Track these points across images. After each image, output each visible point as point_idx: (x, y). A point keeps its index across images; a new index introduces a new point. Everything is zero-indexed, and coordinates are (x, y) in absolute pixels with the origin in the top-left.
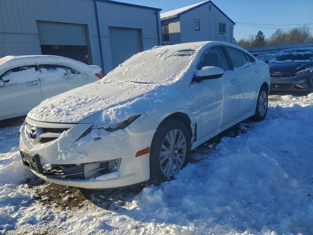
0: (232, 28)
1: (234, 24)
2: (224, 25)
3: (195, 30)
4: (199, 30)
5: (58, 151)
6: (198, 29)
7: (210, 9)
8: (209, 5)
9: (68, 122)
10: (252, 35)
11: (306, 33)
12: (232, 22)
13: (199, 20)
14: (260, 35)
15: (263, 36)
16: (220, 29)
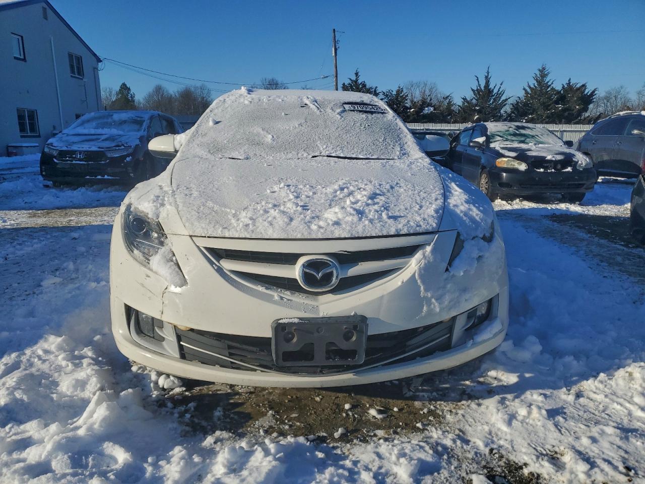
0: (95, 69)
1: (99, 60)
2: (79, 59)
3: (16, 58)
4: (24, 60)
5: (422, 294)
6: (22, 57)
7: (46, 18)
8: (43, 7)
9: (416, 232)
10: (108, 90)
11: (205, 99)
12: (95, 55)
13: (22, 37)
14: (125, 92)
15: (131, 95)
16: (72, 67)
